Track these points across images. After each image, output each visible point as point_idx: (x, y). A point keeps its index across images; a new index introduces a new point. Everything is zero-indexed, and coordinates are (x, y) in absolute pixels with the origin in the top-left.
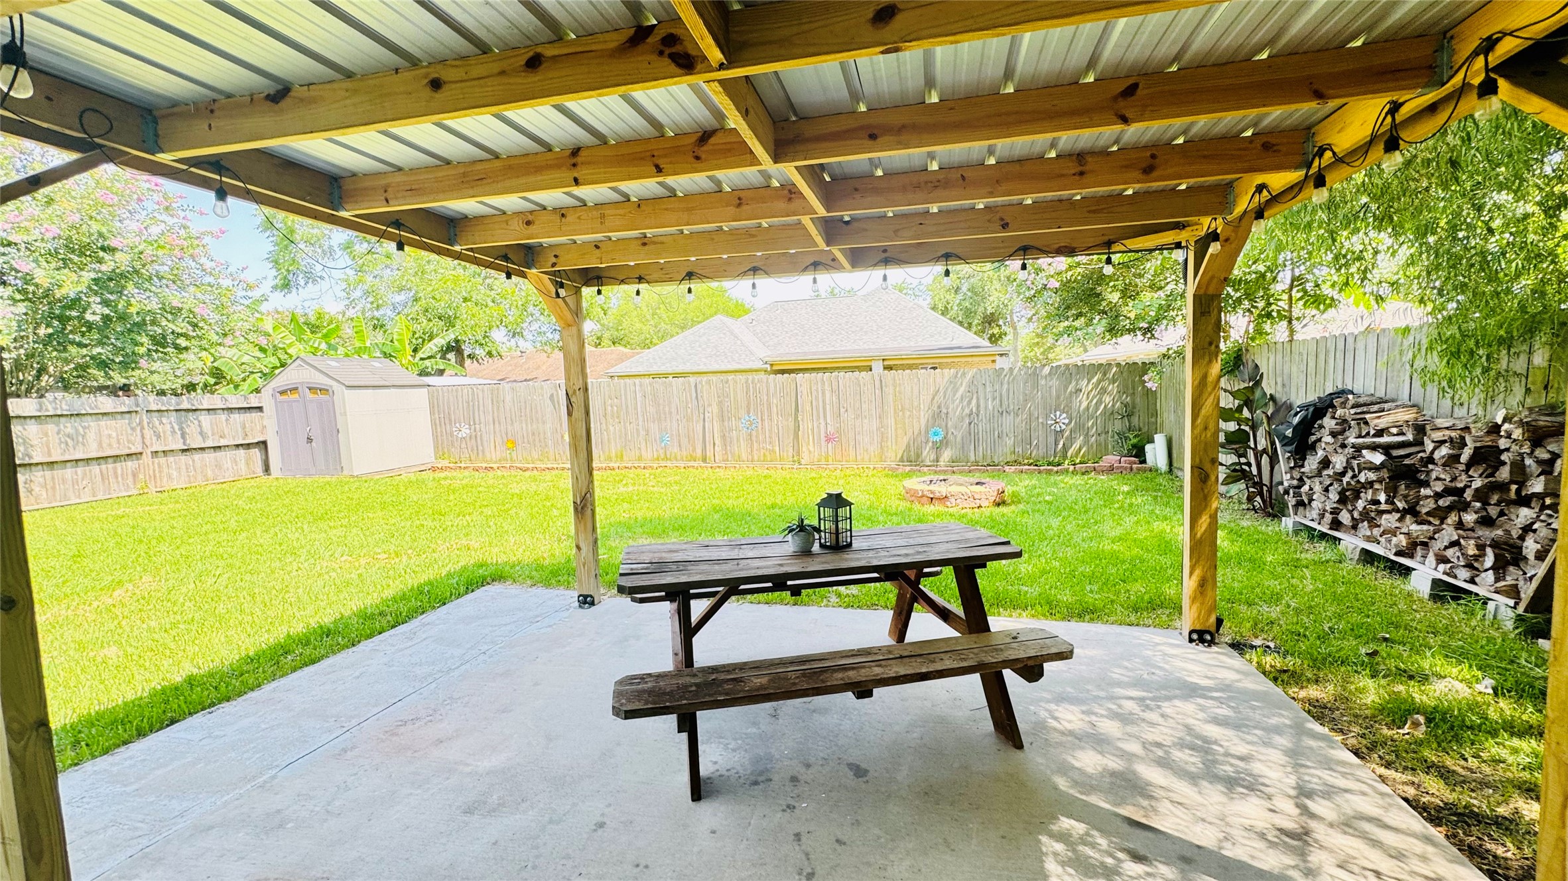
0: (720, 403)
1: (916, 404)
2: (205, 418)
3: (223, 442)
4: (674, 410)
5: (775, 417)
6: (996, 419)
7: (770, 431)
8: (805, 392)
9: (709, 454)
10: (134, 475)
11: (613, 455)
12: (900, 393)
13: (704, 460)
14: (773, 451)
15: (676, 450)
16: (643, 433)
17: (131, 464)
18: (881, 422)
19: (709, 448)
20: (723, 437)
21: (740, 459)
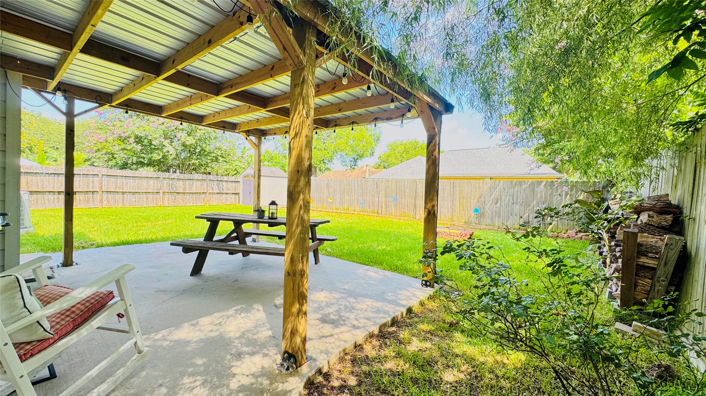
0: (386, 190)
1: (469, 196)
2: (224, 184)
3: (229, 192)
4: (368, 192)
5: (407, 197)
6: (510, 206)
7: (404, 203)
8: (420, 188)
9: (380, 211)
10: (204, 199)
11: (345, 208)
12: (462, 190)
13: (378, 214)
14: (405, 212)
15: (368, 208)
16: (356, 200)
17: (203, 196)
18: (453, 203)
19: (380, 209)
20: (386, 204)
21: (391, 215)
